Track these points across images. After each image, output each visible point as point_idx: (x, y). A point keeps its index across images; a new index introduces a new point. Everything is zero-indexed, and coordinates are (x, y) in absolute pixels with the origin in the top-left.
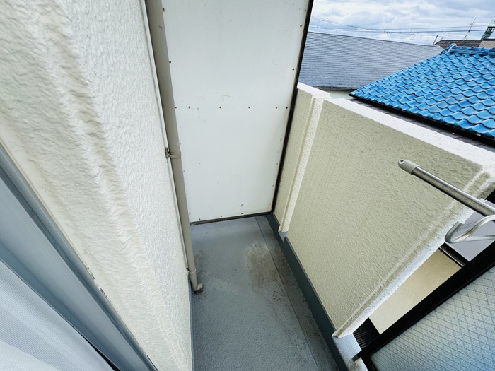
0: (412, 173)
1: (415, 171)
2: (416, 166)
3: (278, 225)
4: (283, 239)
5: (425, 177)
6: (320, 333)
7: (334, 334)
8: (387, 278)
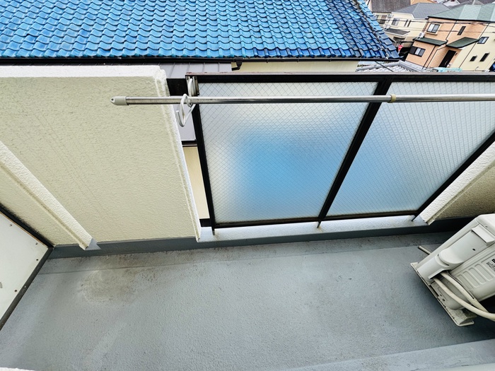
0: (128, 104)
1: (128, 101)
2: (125, 97)
3: (77, 247)
4: (98, 248)
5: (137, 102)
6: (192, 251)
7: (197, 239)
8: (182, 179)
